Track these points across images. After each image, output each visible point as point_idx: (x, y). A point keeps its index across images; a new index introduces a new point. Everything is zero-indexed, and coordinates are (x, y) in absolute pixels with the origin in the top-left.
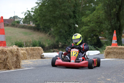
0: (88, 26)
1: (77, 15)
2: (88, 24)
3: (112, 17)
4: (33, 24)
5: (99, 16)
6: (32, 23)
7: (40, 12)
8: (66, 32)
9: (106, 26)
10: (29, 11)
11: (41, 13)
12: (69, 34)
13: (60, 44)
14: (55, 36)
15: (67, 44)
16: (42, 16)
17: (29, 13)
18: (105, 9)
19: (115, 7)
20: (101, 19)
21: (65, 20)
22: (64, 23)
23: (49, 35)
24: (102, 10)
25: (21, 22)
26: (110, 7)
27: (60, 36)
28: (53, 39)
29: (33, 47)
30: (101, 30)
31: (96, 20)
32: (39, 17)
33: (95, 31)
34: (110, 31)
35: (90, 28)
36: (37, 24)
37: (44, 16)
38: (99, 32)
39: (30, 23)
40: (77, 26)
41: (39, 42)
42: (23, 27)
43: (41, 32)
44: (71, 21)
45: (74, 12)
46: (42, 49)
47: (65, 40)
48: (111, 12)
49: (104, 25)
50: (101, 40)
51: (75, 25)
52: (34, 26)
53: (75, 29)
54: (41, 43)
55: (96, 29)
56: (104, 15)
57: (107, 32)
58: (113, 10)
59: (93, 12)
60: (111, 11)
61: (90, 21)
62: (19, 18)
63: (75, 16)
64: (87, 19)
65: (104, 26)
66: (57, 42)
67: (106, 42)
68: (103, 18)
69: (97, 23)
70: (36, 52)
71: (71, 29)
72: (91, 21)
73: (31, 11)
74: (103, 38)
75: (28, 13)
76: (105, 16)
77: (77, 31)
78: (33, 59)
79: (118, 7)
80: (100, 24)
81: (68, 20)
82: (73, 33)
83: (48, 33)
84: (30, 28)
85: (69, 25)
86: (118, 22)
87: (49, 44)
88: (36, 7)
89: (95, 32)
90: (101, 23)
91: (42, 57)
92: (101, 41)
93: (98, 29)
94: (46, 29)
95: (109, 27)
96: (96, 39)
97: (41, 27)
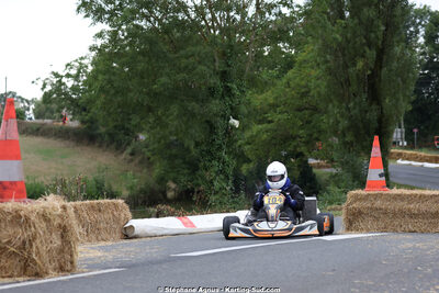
0: (270, 122)
1: (235, 86)
2: (269, 116)
3: (354, 88)
4: (71, 120)
5: (306, 86)
6: (71, 116)
8: (197, 144)
9: (331, 121)
10: (56, 75)
12: (209, 152)
13: (169, 188)
14: (152, 159)
15: (201, 188)
16: (112, 92)
17: (60, 81)
18: (327, 62)
19: (363, 56)
20: (313, 96)
21: (193, 106)
23: (129, 157)
24: (318, 64)
25: (30, 114)
26: (344, 55)
27: (172, 158)
28: (145, 171)
30: (315, 135)
32: (103, 96)
33: (294, 138)
34: (346, 140)
35: (276, 131)
36: (86, 118)
38: (307, 143)
40: (236, 123)
41: (96, 181)
42: (38, 129)
43: (100, 146)
44: (215, 106)
45: (224, 76)
47: (189, 174)
48: (348, 74)
49: (324, 117)
50: (315, 170)
51: (229, 119)
52: (78, 128)
53: (229, 133)
55: (295, 132)
56: (323, 84)
57: (336, 140)
58: (354, 65)
59: (286, 72)
60: (347, 67)
61: (273, 106)
62: (22, 99)
63: (228, 90)
64: (266, 99)
65: (325, 121)
66: (162, 180)
67: (333, 176)
68: (319, 93)
69: (300, 109)
70: (108, 216)
71: (216, 134)
72: (277, 106)
73: (64, 74)
74: (323, 162)
75: (55, 80)
76: (328, 86)
77: (236, 141)
78: (98, 240)
79: (371, 54)
80: (311, 115)
81: (203, 102)
82: (224, 147)
83: (125, 149)
84: (64, 134)
85: (207, 122)
86: (374, 107)
87: (131, 188)
88: (82, 58)
89: (294, 143)
90: (315, 109)
91: (128, 234)
92: (315, 175)
94: (121, 136)
95: (344, 123)
96: (299, 166)
97: (102, 130)
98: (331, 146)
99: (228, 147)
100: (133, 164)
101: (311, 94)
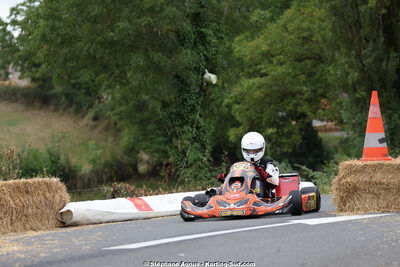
1: (210, 32)
2: (264, 67)
3: (365, 31)
4: (20, 78)
5: (309, 29)
6: (18, 74)
7: (50, 23)
8: (165, 105)
9: (339, 73)
11: (53, 29)
12: (179, 115)
13: (141, 160)
14: (118, 125)
15: (171, 160)
16: (59, 40)
17: (5, 30)
20: (317, 42)
21: (157, 56)
22: (157, 68)
23: (92, 123)
24: (321, 2)
27: (143, 123)
28: (111, 139)
29: (23, 180)
30: (320, 91)
31: (297, 49)
32: (45, 47)
33: (293, 95)
34: (357, 95)
35: (271, 86)
36: (38, 75)
37: (66, 41)
38: (309, 101)
39: (7, 74)
40: (213, 78)
41: (51, 155)
43: (56, 110)
44: (187, 57)
45: (197, 18)
46: (61, 184)
47: (166, 143)
48: (358, 13)
49: (330, 68)
50: (321, 135)
51: (204, 73)
52: (29, 88)
53: (205, 91)
54: (59, 159)
55: (297, 88)
56: (328, 25)
57: (345, 97)
58: (365, 2)
59: (281, 13)
60: (357, 5)
61: (268, 56)
63: (202, 37)
64: (257, 47)
65: (333, 73)
66: (132, 150)
67: (344, 142)
68: (323, 37)
69: (299, 59)
70: (38, 198)
71: (188, 92)
72: (272, 56)
73: (8, 21)
74: (330, 124)
76: (333, 30)
77: (213, 100)
78: (26, 229)
80: (314, 66)
81: (171, 52)
82: (198, 107)
83: (86, 113)
84: (12, 95)
85: (177, 76)
86: (393, 54)
87: (94, 161)
89: (294, 101)
90: (320, 59)
91: (64, 222)
92: (321, 140)
93: (305, 88)
94: (81, 97)
95: (355, 75)
96: (301, 130)
97: (58, 89)
98: (340, 104)
99: (203, 108)
100: (96, 131)
101: (314, 39)
